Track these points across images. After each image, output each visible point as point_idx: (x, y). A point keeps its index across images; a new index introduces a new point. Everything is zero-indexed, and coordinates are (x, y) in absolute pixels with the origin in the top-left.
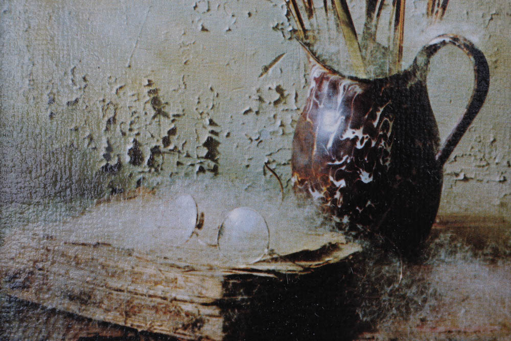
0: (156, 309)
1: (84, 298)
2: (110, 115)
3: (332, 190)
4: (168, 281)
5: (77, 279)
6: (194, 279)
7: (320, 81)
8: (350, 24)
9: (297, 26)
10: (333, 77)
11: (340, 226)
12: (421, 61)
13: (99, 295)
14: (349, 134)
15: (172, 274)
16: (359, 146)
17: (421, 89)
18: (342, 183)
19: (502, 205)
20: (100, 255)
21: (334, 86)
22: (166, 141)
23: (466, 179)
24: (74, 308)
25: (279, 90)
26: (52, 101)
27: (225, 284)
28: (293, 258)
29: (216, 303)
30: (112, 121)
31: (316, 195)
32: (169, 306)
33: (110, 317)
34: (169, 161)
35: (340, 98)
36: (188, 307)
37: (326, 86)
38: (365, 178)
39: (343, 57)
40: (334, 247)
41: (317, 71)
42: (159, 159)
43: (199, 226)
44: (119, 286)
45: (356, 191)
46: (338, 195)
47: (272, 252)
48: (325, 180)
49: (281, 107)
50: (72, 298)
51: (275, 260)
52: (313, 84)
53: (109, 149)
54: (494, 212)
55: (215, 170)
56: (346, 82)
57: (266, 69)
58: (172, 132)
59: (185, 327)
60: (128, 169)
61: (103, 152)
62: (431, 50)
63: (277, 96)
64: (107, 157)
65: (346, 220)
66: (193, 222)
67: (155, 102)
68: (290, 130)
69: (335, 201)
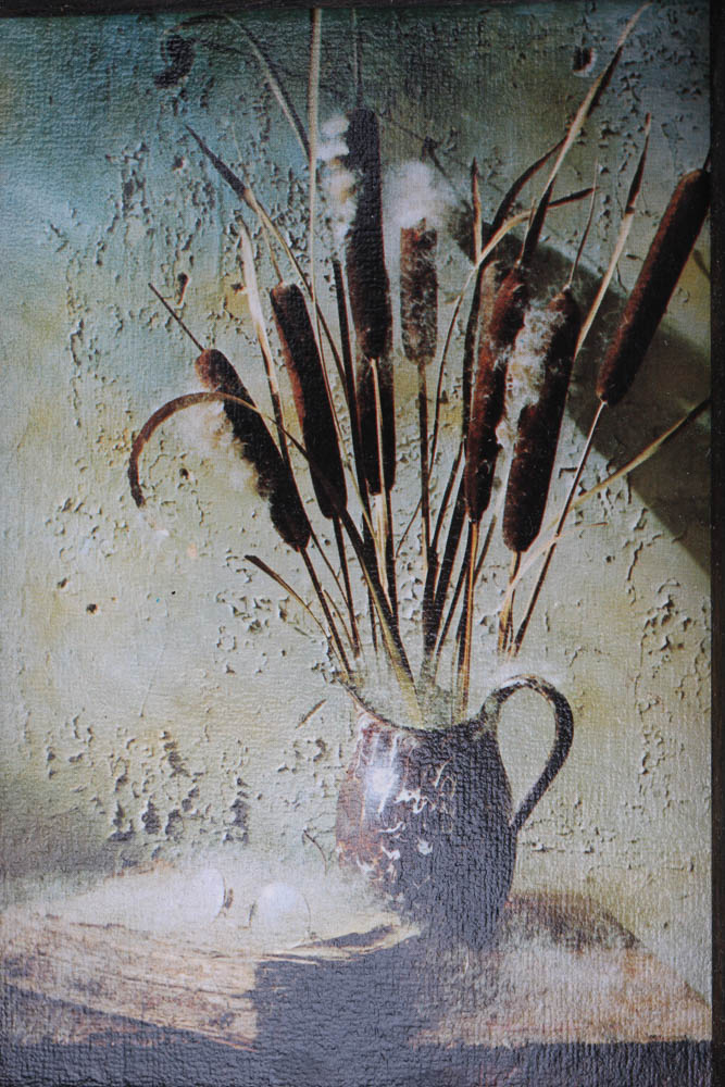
0: (178, 1001)
1: (95, 989)
2: (119, 774)
3: (384, 862)
4: (192, 970)
5: (86, 966)
6: (222, 966)
7: (368, 733)
8: (405, 665)
9: (341, 667)
10: (384, 728)
11: (393, 906)
12: (490, 708)
13: (111, 984)
14: (404, 796)
15: (196, 961)
16: (416, 811)
17: (490, 741)
18: (396, 854)
19: (588, 880)
20: (111, 939)
21: (387, 740)
22: (187, 804)
23: (543, 850)
24: (81, 999)
25: (319, 743)
26: (51, 757)
27: (257, 973)
28: (337, 943)
29: (250, 994)
30: (122, 781)
31: (366, 868)
32: (195, 999)
33: (123, 1011)
34: (191, 830)
35: (393, 752)
36: (217, 1000)
37: (376, 740)
38: (424, 848)
39: (395, 704)
40: (386, 930)
41: (365, 721)
42: (178, 825)
43: (227, 905)
44: (133, 973)
45: (410, 861)
46: (391, 869)
47: (313, 935)
48: (376, 850)
49: (323, 764)
50: (81, 987)
51: (319, 945)
52: (361, 737)
53: (120, 813)
54: (580, 888)
55: (245, 838)
56: (399, 734)
57: (304, 720)
58: (192, 794)
59: (212, 1023)
60: (142, 837)
61: (112, 817)
62: (503, 695)
63: (318, 751)
64: (118, 822)
65: (401, 898)
66: (220, 901)
67: (173, 758)
68: (334, 792)
69: (387, 877)
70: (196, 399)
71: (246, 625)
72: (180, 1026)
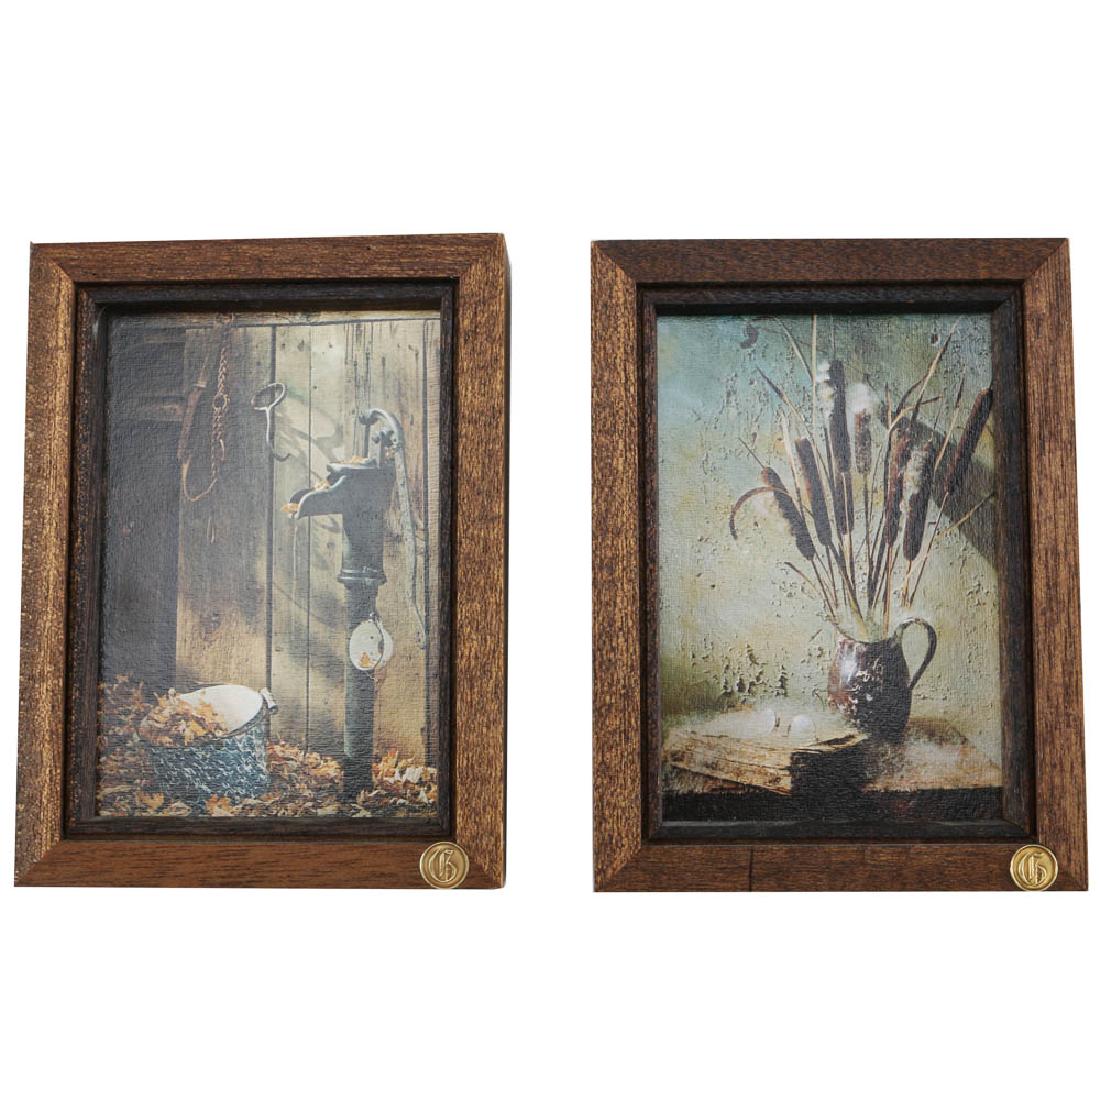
0: (754, 772)
1: (714, 766)
2: (727, 664)
3: (850, 705)
4: (760, 757)
5: (710, 756)
6: (775, 755)
7: (843, 644)
8: (859, 612)
9: (830, 613)
10: (850, 642)
11: (855, 725)
12: (899, 632)
13: (722, 764)
14: (860, 674)
15: (762, 753)
16: (865, 680)
17: (898, 648)
18: (856, 701)
19: (945, 712)
20: (722, 742)
21: (851, 647)
22: (758, 679)
23: (924, 698)
24: (708, 772)
25: (820, 649)
26: (694, 656)
27: (792, 758)
28: (829, 743)
29: (788, 768)
30: (727, 667)
31: (842, 708)
32: (761, 771)
33: (728, 777)
34: (759, 690)
35: (854, 654)
36: (772, 771)
37: (846, 646)
38: (869, 698)
39: (855, 631)
40: (852, 737)
41: (841, 638)
42: (754, 689)
43: (777, 726)
44: (732, 759)
45: (863, 704)
46: (854, 708)
47: (818, 740)
48: (847, 700)
49: (822, 658)
50: (707, 766)
51: (820, 744)
52: (839, 646)
53: (726, 683)
54: (940, 716)
55: (785, 694)
56: (858, 644)
57: (813, 638)
58: (761, 673)
59: (770, 782)
60: (737, 694)
61: (723, 685)
62: (905, 626)
63: (819, 653)
64: (725, 687)
65: (858, 721)
66: (774, 723)
67: (751, 657)
68: (827, 672)
69: (852, 711)
70: (762, 490)
71: (786, 594)
72: (754, 784)
